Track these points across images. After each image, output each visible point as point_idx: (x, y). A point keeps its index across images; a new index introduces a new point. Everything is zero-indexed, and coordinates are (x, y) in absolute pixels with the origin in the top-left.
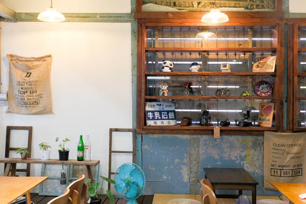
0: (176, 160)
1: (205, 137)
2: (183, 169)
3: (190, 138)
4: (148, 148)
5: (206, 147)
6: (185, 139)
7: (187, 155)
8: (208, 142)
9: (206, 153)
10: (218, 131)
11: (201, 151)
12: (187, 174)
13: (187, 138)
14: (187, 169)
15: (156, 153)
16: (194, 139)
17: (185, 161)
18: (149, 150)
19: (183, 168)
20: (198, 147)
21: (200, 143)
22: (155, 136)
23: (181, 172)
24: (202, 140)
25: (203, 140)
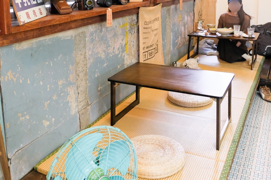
0: (60, 83)
1: (91, 28)
2: (70, 94)
3: (75, 35)
4: (14, 76)
5: (92, 45)
6: (69, 38)
7: (73, 66)
8: (94, 35)
9: (93, 53)
10: (111, 16)
11: (89, 53)
12: (74, 100)
13: (72, 36)
14: (74, 91)
15: (29, 82)
16: (79, 35)
17: (72, 77)
18: (15, 79)
19: (70, 92)
20: (85, 47)
21: (87, 39)
22: (25, 45)
23: (67, 100)
24: (88, 35)
25: (89, 33)
